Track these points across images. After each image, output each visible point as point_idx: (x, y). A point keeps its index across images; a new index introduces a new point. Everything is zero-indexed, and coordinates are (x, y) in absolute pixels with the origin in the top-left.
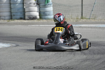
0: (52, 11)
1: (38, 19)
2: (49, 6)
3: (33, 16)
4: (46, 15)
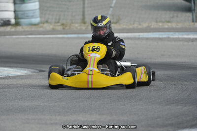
0: (38, 10)
1: (13, 25)
3: (4, 20)
4: (28, 17)
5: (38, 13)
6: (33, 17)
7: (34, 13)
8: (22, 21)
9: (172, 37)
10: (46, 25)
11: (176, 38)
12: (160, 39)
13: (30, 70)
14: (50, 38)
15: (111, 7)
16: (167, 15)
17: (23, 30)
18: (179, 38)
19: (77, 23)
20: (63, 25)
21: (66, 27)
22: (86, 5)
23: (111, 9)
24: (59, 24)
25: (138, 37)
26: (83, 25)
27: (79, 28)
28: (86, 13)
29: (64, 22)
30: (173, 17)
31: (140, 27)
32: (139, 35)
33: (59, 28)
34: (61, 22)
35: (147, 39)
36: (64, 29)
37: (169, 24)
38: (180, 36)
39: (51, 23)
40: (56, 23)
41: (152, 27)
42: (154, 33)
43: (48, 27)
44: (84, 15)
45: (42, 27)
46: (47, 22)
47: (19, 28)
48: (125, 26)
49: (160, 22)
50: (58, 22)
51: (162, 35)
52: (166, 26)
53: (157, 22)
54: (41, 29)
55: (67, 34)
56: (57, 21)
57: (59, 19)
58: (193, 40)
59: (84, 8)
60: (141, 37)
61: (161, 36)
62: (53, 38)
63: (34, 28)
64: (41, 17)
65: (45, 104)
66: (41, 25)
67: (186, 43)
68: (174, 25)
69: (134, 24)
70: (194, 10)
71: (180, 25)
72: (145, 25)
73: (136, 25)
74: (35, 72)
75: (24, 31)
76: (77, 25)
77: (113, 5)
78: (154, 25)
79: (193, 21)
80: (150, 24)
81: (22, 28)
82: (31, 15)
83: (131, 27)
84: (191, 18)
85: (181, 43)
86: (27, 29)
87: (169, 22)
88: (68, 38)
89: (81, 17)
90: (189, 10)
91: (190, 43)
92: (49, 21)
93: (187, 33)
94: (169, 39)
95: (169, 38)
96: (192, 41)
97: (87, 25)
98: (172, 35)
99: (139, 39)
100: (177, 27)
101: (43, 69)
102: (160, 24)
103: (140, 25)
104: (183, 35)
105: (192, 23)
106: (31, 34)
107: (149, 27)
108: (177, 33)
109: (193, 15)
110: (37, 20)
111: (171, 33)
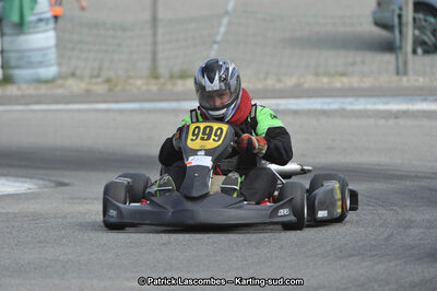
0: (53, 50)
2: (42, 26)
4: (30, 65)
5: (52, 55)
6: (41, 64)
7: (45, 55)
8: (18, 73)
9: (349, 107)
10: (70, 82)
11: (360, 111)
12: (324, 113)
13: (36, 181)
14: (79, 111)
15: (215, 42)
16: (338, 59)
17: (19, 93)
18: (365, 111)
19: (141, 78)
20: (108, 81)
21: (116, 86)
22: (160, 38)
23: (216, 46)
24: (99, 80)
26: (153, 81)
27: (144, 88)
28: (160, 55)
29: (111, 74)
30: (353, 64)
31: (279, 86)
33: (100, 88)
34: (105, 74)
35: (296, 112)
36: (111, 90)
37: (345, 80)
38: (369, 107)
39: (81, 78)
40: (92, 77)
41: (306, 85)
42: (312, 100)
43: (75, 86)
44: (154, 60)
45: (62, 86)
46: (73, 75)
47: (11, 90)
49: (328, 74)
50: (98, 76)
51: (328, 103)
52: (338, 83)
53: (317, 74)
54: (60, 91)
55: (117, 102)
56: (95, 73)
57: (100, 69)
58: (397, 115)
59: (155, 43)
60: (282, 107)
61: (326, 107)
62: (86, 110)
63: (43, 90)
64: (59, 64)
65: (70, 257)
66: (60, 82)
67: (382, 122)
68: (355, 82)
69: (265, 79)
70: (400, 48)
71: (368, 83)
72: (290, 82)
73: (270, 82)
74: (46, 187)
75: (23, 96)
76: (139, 82)
77: (219, 38)
78: (310, 82)
79: (398, 73)
80: (302, 80)
81: (19, 89)
82: (39, 59)
83: (259, 86)
84: (392, 67)
85: (372, 121)
86: (29, 90)
87: (343, 74)
88: (121, 111)
89: (147, 64)
90: (389, 47)
91: (391, 122)
92: (78, 72)
93: (384, 100)
94: (343, 113)
95: (344, 110)
96: (396, 118)
97: (162, 81)
98: (351, 103)
100: (363, 85)
101: (66, 181)
102: (325, 80)
103: (279, 81)
104: (375, 104)
105: (396, 78)
106: (38, 102)
107: (298, 86)
108: (362, 100)
109: (397, 60)
110: (50, 71)
111: (349, 100)
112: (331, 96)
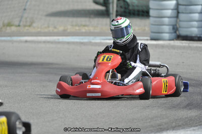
9: (93, 41)
11: (99, 43)
12: (82, 43)
15: (25, 9)
25: (57, 40)
31: (55, 30)
32: (59, 39)
35: (68, 43)
37: (86, 28)
38: (103, 41)
41: (69, 31)
42: (74, 37)
48: (39, 30)
49: (76, 26)
51: (82, 39)
52: (83, 30)
53: (72, 26)
60: (61, 40)
61: (82, 41)
68: (92, 29)
69: (49, 27)
71: (98, 30)
72: (61, 29)
73: (51, 29)
78: (70, 29)
83: (46, 30)
87: (85, 26)
95: (91, 42)
98: (93, 39)
99: (59, 43)
100: (96, 31)
102: (77, 28)
103: (55, 28)
107: (65, 30)
111: (92, 38)
112: (82, 36)
